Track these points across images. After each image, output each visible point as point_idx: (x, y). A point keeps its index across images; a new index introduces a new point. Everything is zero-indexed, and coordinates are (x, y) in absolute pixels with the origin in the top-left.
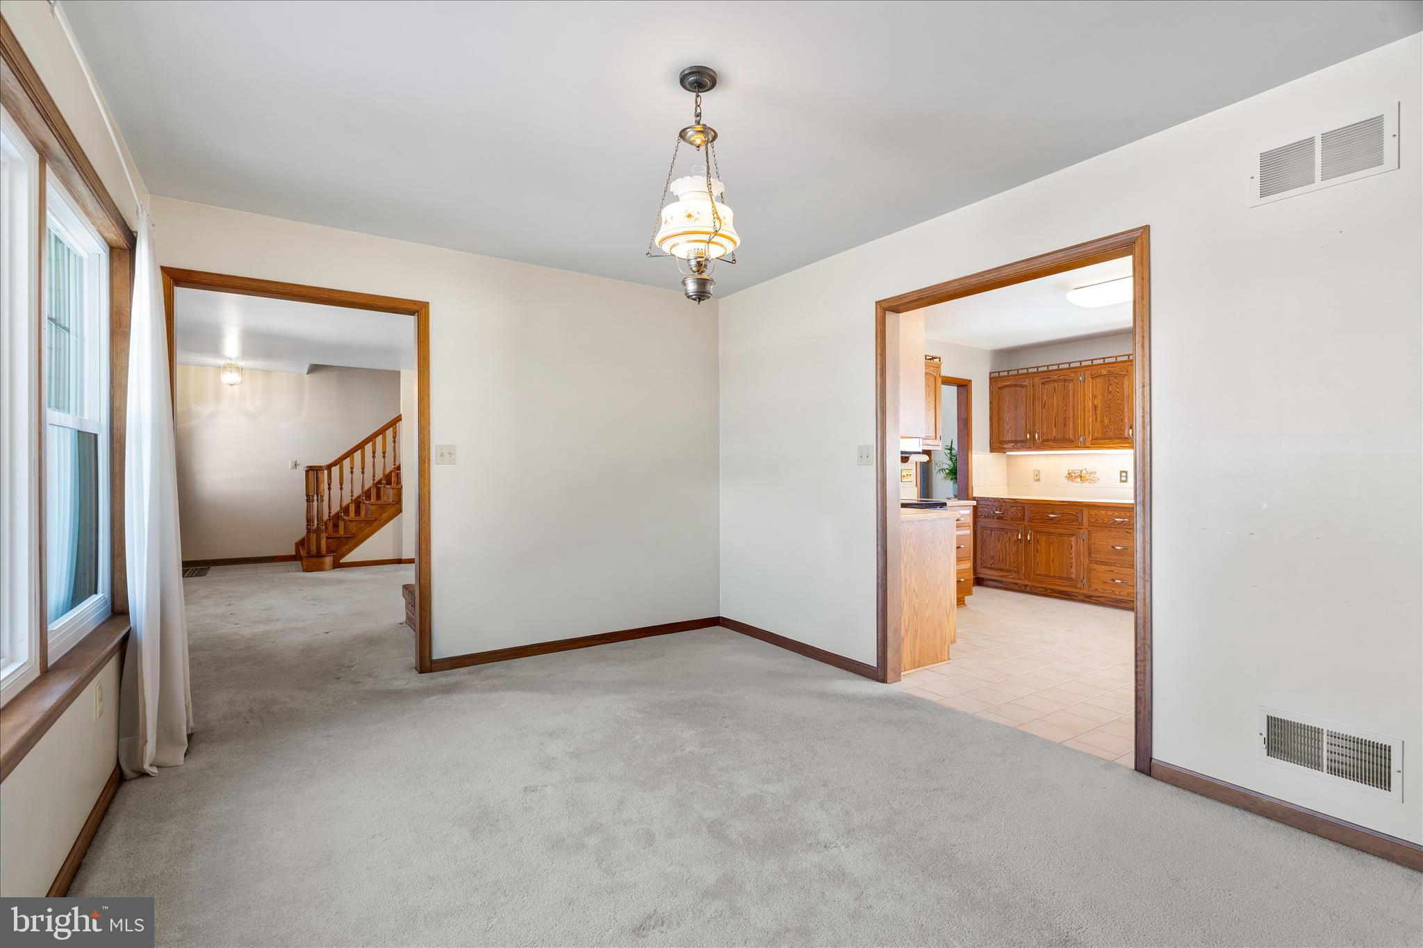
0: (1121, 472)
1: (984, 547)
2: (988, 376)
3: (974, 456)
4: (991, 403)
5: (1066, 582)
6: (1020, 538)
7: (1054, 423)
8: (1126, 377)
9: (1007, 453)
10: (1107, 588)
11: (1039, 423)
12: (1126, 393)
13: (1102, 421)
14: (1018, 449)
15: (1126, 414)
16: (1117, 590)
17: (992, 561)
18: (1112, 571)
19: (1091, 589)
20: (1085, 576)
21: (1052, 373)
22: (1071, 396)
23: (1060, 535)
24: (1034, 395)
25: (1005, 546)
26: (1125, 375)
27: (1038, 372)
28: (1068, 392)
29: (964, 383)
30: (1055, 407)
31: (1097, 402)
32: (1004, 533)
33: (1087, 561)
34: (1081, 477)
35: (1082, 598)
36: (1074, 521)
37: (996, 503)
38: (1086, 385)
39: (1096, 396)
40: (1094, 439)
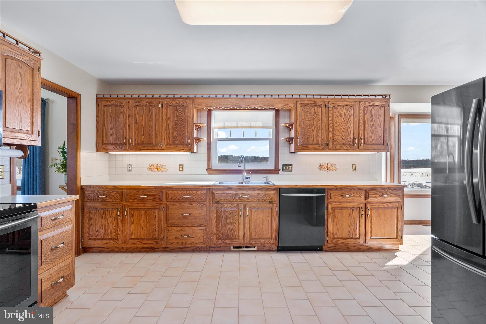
0: (180, 165)
1: (90, 224)
2: (95, 96)
3: (81, 154)
4: (97, 116)
5: (152, 241)
6: (119, 214)
7: (142, 133)
8: (187, 108)
9: (109, 153)
10: (178, 241)
11: (132, 133)
12: (186, 117)
13: (173, 134)
14: (118, 150)
15: (186, 130)
16: (184, 242)
17: (97, 233)
18: (181, 230)
19: (168, 243)
20: (164, 235)
21: (140, 100)
22: (154, 116)
23: (148, 209)
24: (129, 113)
25: (108, 221)
26: (186, 107)
27: (132, 98)
28: (152, 114)
29: (74, 95)
30: (143, 123)
31: (170, 121)
32: (106, 211)
33: (165, 225)
34: (157, 168)
35: (161, 249)
36: (157, 199)
37: (101, 190)
38: (163, 109)
39: (169, 118)
40: (168, 145)
